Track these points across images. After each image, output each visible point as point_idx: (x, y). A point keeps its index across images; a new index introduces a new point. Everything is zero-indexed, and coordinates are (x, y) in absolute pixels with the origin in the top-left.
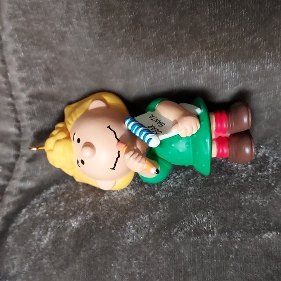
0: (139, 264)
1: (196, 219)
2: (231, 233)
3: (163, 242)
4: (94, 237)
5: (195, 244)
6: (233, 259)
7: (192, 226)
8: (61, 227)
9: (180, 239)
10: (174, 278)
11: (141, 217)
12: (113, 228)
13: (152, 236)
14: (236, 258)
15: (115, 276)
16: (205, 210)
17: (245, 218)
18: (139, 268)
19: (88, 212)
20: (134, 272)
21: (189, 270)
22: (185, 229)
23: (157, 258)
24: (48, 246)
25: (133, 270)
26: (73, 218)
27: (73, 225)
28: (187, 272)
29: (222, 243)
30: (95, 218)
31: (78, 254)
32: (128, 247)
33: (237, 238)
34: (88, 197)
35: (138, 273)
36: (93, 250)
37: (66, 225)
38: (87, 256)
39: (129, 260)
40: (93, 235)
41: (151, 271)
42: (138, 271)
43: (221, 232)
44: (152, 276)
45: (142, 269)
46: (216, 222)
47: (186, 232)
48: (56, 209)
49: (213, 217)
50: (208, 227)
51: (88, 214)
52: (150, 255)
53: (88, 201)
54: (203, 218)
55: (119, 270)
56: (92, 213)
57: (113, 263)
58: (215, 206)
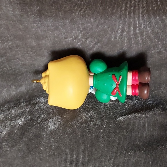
0: (55, 140)
1: (85, 115)
2: (102, 120)
3: (68, 128)
4: (31, 129)
5: (84, 128)
6: (102, 132)
7: (83, 119)
8: (13, 125)
9: (76, 126)
10: (73, 146)
11: (57, 116)
12: (41, 123)
13: (62, 126)
14: (104, 132)
15: (42, 149)
16: (90, 111)
17: (109, 112)
18: (55, 143)
19: (27, 116)
20: (52, 145)
21: (80, 141)
22: (80, 121)
23: (64, 137)
24: (6, 136)
25: (51, 144)
26: (19, 120)
27: (19, 124)
28: (79, 142)
29: (97, 125)
30: (32, 119)
31: (22, 139)
32: (49, 132)
33: (105, 122)
34: (27, 108)
35: (54, 146)
36: (30, 136)
37: (16, 124)
38: (27, 139)
39: (49, 140)
40: (30, 128)
41: (61, 144)
42: (54, 145)
43: (97, 120)
44: (61, 146)
45: (56, 143)
46: (95, 115)
47: (80, 122)
48: (10, 115)
49: (94, 113)
50: (91, 118)
51: (28, 117)
52: (61, 135)
53: (27, 111)
54: (89, 114)
55: (44, 145)
56: (30, 117)
57: (41, 142)
58: (95, 108)
